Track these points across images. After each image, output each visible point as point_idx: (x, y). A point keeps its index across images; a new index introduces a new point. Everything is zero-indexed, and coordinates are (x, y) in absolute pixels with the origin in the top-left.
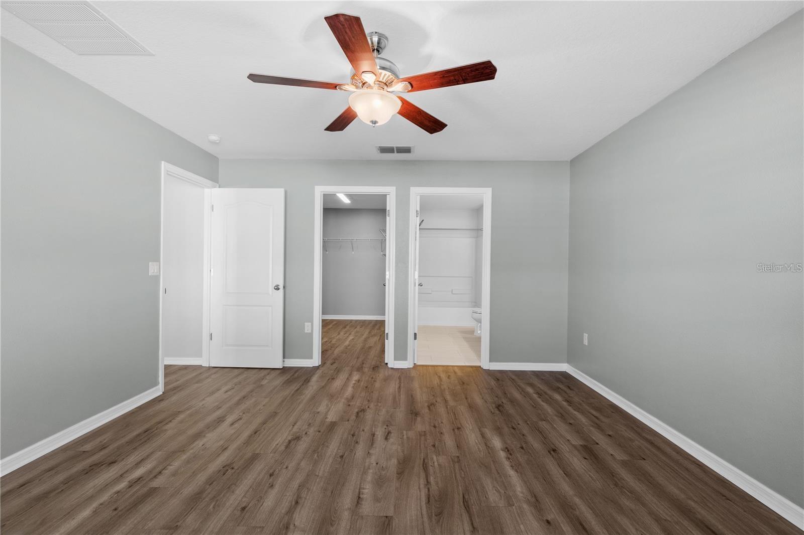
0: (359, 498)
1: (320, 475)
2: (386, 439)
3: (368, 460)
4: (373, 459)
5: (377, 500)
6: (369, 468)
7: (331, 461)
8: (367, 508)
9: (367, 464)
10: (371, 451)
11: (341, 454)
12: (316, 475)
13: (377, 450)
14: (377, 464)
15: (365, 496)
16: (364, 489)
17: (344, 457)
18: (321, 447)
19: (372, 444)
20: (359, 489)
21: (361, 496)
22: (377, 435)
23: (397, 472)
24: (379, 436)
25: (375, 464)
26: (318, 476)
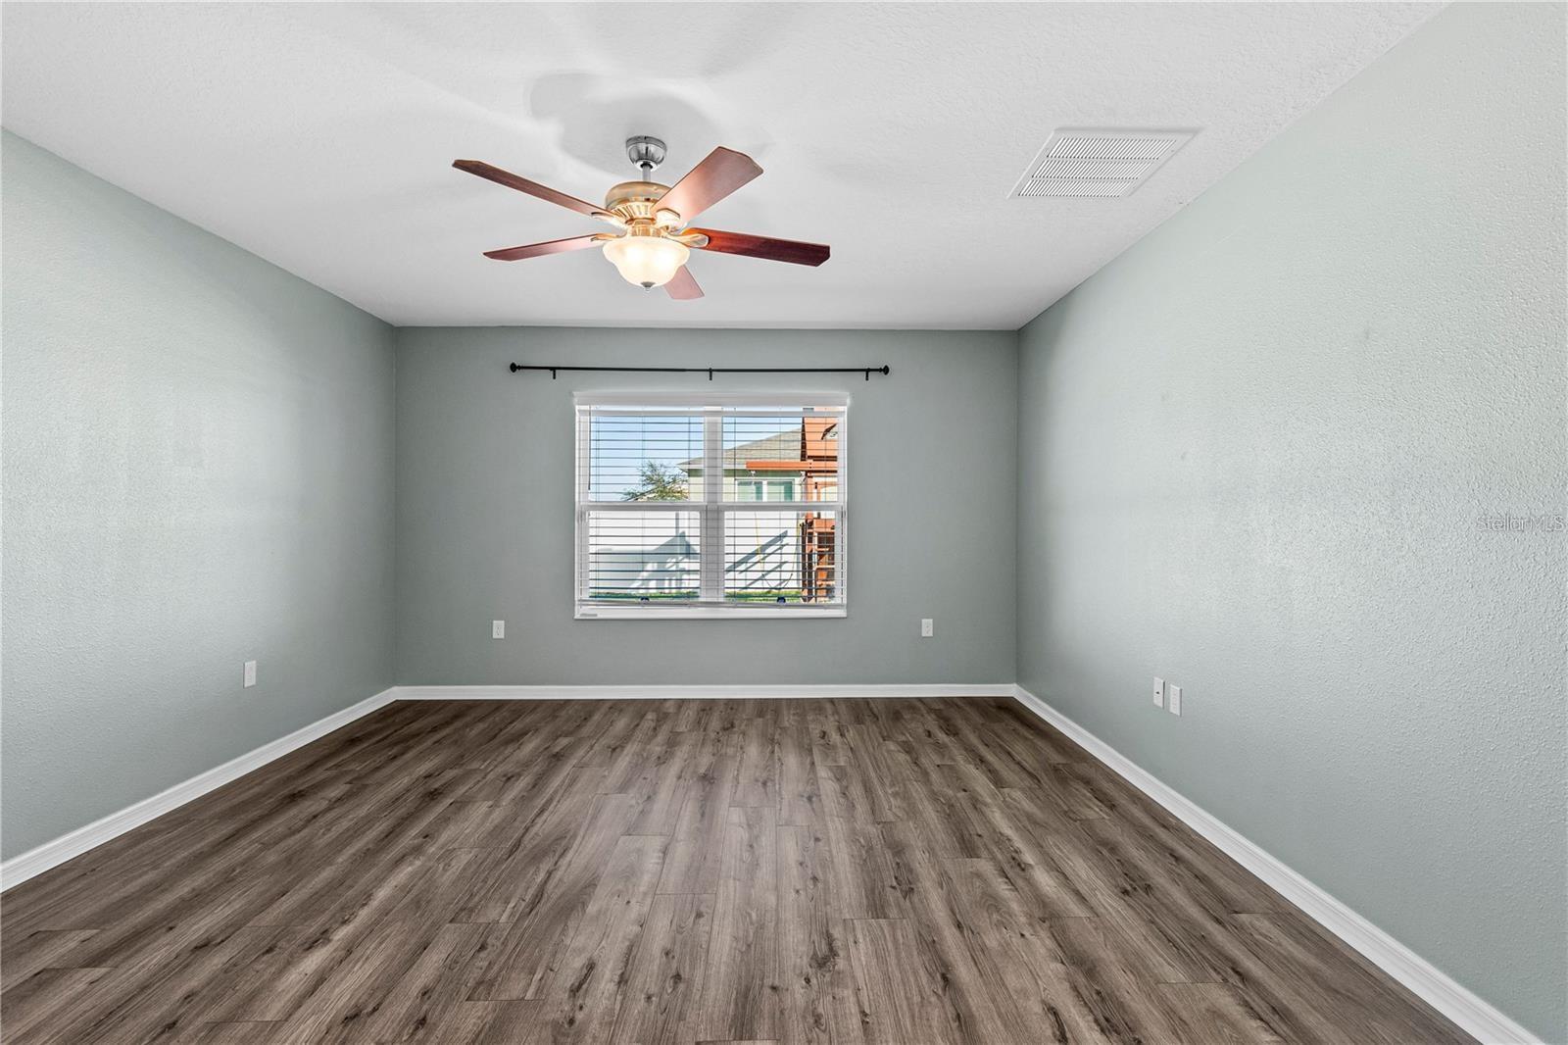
0: (664, 853)
1: (732, 881)
2: (591, 966)
3: (646, 909)
4: (635, 910)
5: (640, 852)
6: (645, 894)
7: (720, 906)
8: (654, 844)
9: (649, 901)
10: (636, 929)
11: (702, 921)
12: (739, 880)
13: (621, 934)
14: (628, 902)
15: (656, 854)
16: (658, 864)
17: (694, 915)
18: (751, 939)
19: (630, 949)
20: (664, 863)
21: (661, 855)
22: (611, 980)
23: (595, 889)
24: (608, 975)
25: (633, 902)
26: (734, 879)
